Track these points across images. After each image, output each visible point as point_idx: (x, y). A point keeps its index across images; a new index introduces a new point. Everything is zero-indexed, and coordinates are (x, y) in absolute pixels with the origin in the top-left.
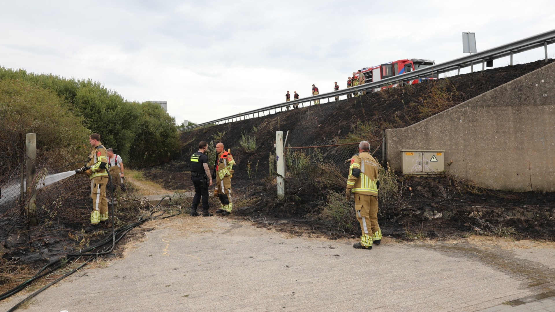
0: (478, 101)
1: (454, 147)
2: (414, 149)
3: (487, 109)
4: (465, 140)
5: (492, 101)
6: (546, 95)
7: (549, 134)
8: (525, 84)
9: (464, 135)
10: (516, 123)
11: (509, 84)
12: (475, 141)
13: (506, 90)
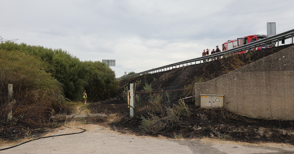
0: (245, 68)
1: (231, 93)
2: (209, 94)
3: (250, 73)
4: (237, 90)
5: (253, 68)
6: (285, 65)
7: (286, 87)
8: (273, 59)
9: (237, 87)
10: (267, 81)
11: (264, 59)
12: (243, 91)
13: (262, 62)
